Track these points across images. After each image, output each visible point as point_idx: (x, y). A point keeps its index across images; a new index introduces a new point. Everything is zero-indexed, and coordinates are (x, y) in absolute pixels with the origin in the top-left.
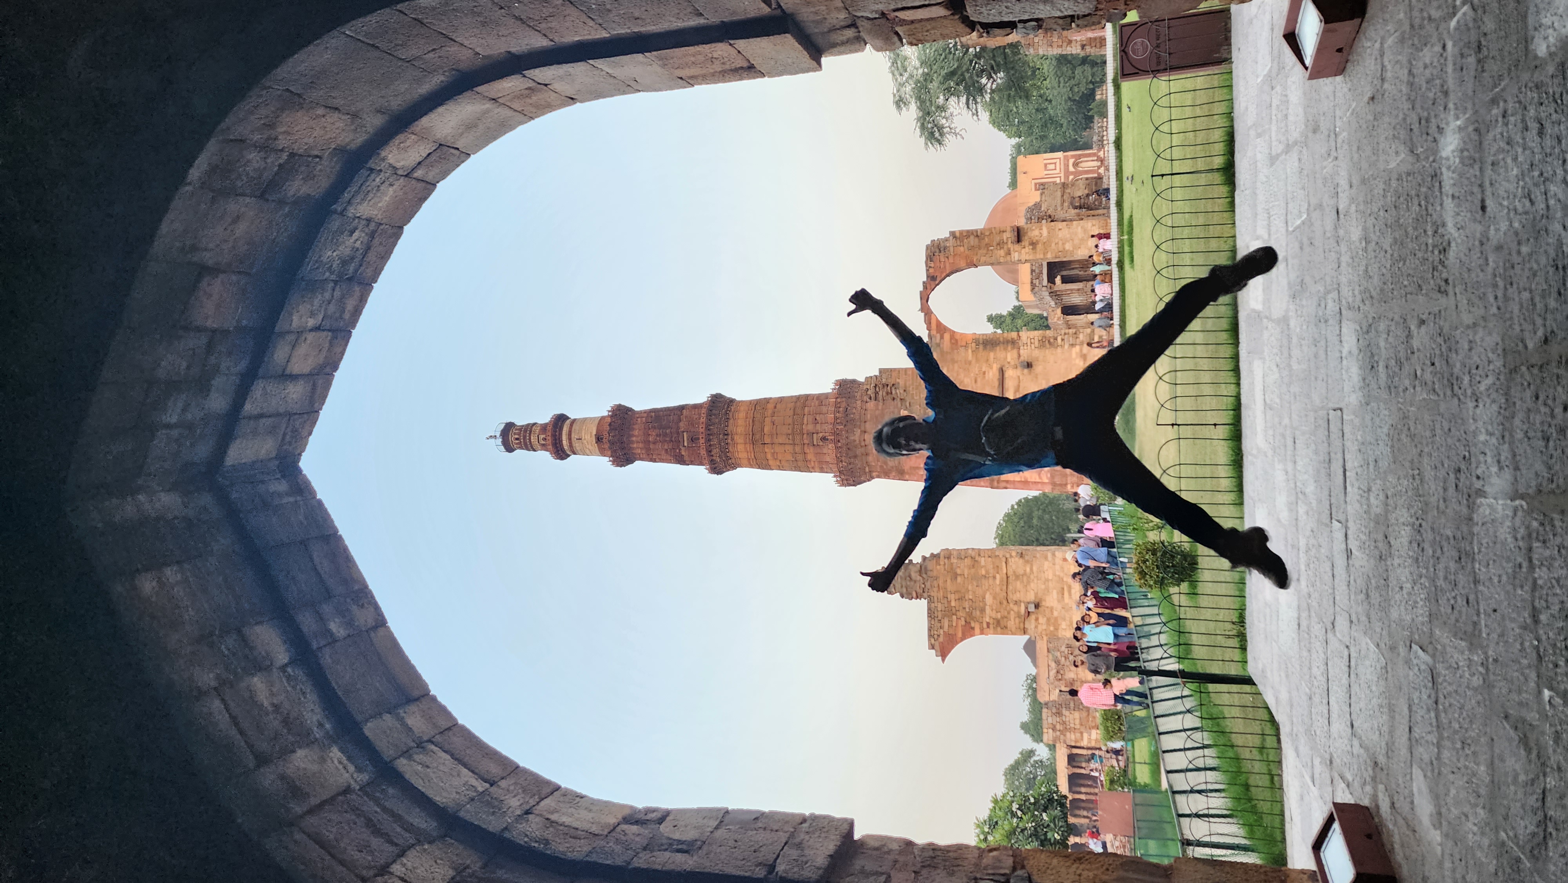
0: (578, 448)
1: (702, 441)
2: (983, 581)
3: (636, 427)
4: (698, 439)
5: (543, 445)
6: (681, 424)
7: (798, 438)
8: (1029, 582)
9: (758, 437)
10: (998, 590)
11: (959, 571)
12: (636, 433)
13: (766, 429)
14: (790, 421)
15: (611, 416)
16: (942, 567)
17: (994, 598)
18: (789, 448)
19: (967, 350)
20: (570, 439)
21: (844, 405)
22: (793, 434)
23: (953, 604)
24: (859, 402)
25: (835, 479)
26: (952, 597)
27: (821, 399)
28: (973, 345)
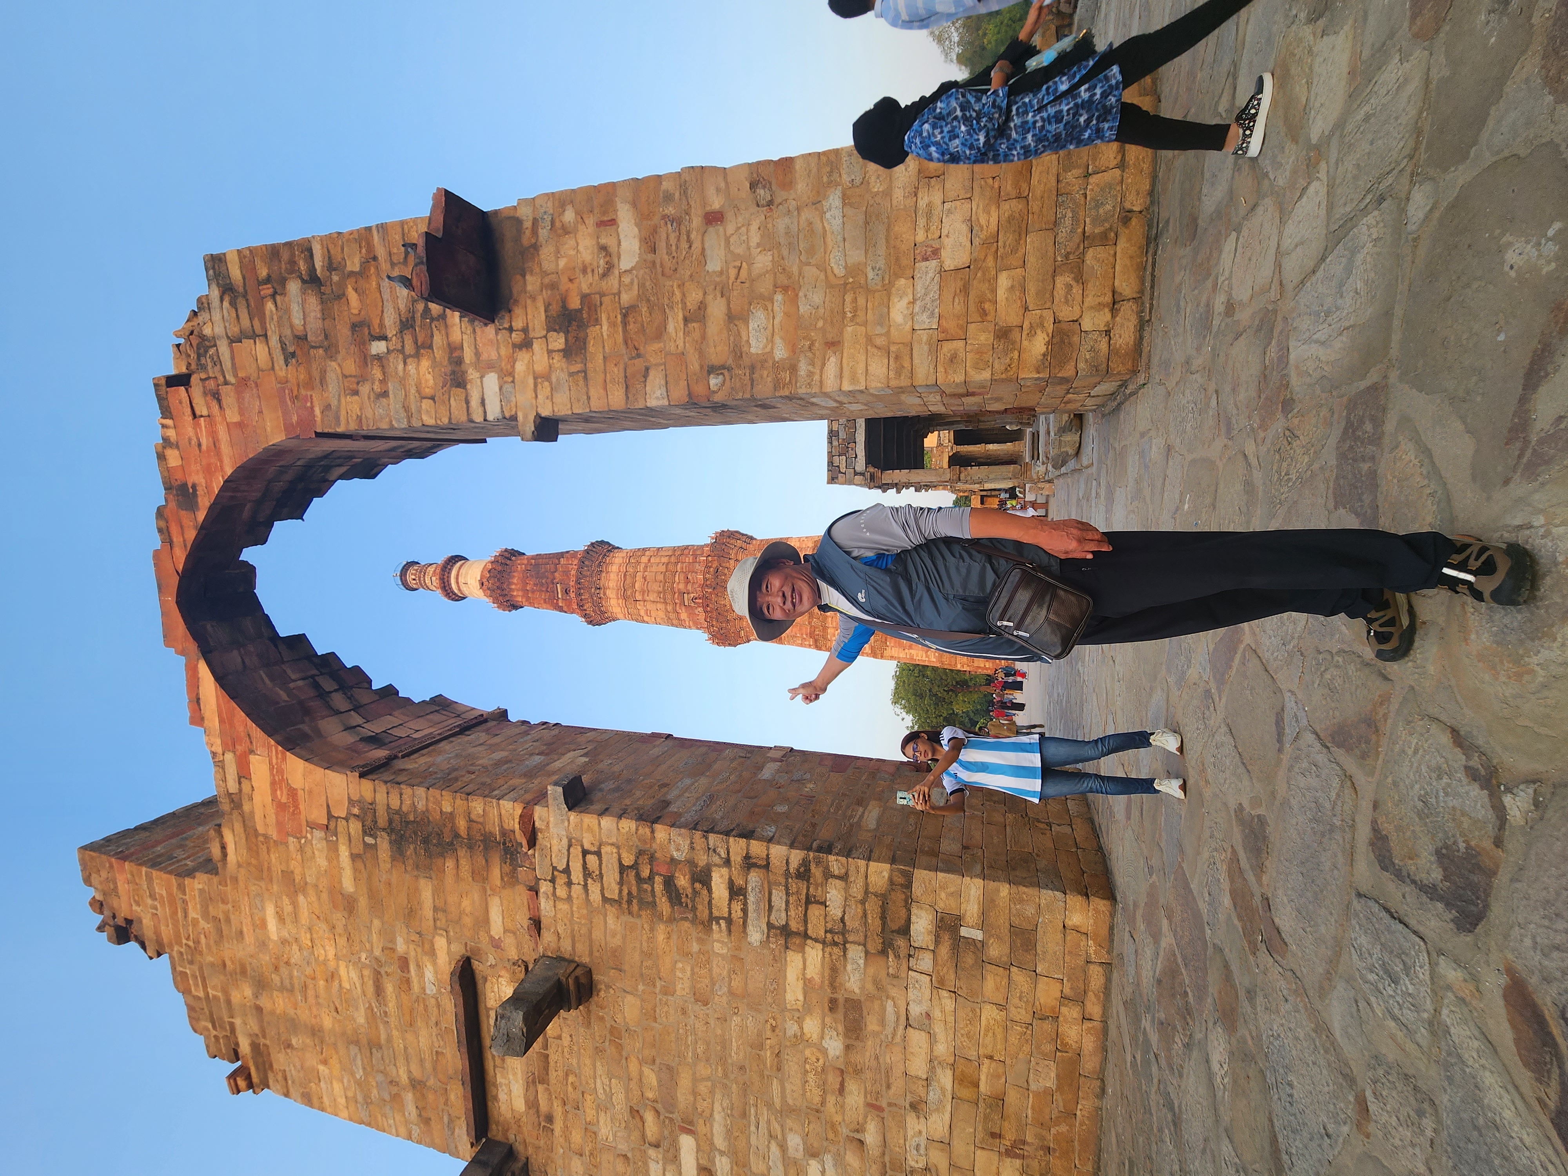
0: (466, 591)
1: (573, 595)
3: (513, 575)
5: (436, 586)
6: (557, 574)
7: (669, 596)
9: (629, 593)
12: (513, 581)
14: (660, 577)
18: (659, 606)
19: (333, 848)
20: (457, 581)
21: (715, 564)
22: (664, 592)
25: (708, 637)
27: (696, 554)
28: (355, 827)
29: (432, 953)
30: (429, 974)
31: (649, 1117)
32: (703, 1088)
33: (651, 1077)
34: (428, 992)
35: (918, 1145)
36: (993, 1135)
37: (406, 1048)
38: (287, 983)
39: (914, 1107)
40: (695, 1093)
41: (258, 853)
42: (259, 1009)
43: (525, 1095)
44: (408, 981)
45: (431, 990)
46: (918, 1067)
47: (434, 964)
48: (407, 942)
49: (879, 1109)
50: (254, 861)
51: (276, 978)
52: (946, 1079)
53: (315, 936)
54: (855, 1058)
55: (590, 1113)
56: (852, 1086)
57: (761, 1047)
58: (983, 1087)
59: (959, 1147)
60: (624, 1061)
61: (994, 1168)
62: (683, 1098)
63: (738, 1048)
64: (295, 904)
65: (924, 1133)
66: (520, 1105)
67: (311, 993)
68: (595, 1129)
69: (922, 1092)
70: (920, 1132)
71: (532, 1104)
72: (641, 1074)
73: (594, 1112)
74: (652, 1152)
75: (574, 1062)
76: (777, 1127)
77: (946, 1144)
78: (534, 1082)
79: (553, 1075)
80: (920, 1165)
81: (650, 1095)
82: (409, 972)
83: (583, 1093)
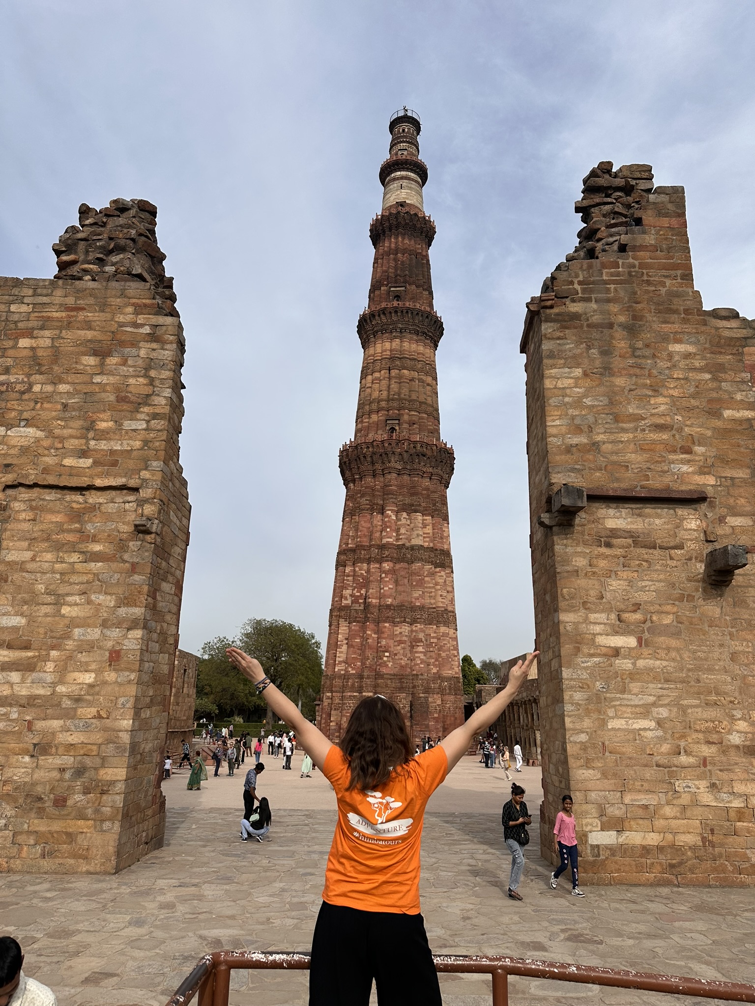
0: (392, 187)
1: (395, 303)
2: (79, 423)
3: (413, 242)
4: (398, 300)
5: (396, 154)
6: (413, 287)
7: (395, 404)
8: (58, 547)
9: (398, 363)
10: (49, 460)
11: (112, 361)
12: (407, 241)
13: (405, 372)
14: (414, 397)
15: (424, 217)
16: (130, 318)
17: (24, 450)
18: (385, 393)
20: (402, 178)
21: (429, 453)
22: (400, 400)
23: (24, 343)
24: (431, 470)
25: (348, 443)
26: (44, 340)
27: (436, 432)
29: (702, 472)
30: (685, 468)
31: (638, 616)
32: (673, 654)
33: (668, 620)
34: (672, 466)
35: (690, 787)
36: (712, 831)
37: (622, 442)
38: (638, 353)
39: (713, 785)
40: (668, 649)
41: (729, 345)
42: (611, 326)
43: (620, 529)
44: (675, 451)
45: (675, 468)
46: (739, 788)
47: (693, 473)
48: (703, 455)
49: (705, 765)
50: (723, 341)
51: (640, 344)
52: (737, 803)
53: (682, 382)
54: (732, 752)
55: (625, 575)
56: (713, 749)
57: (717, 694)
58: (738, 824)
59: (698, 811)
60: (672, 602)
61: (692, 830)
62: (662, 640)
63: (711, 679)
64: (701, 370)
65: (698, 791)
66: (611, 524)
67: (638, 371)
68: (613, 576)
69: (725, 790)
70: (698, 788)
71: (614, 533)
72: (668, 613)
73: (625, 577)
74: (613, 616)
75: (658, 567)
76: (666, 702)
77: (695, 803)
78: (632, 537)
79: (644, 551)
80: (677, 788)
81: (654, 618)
82: (682, 453)
83: (637, 571)
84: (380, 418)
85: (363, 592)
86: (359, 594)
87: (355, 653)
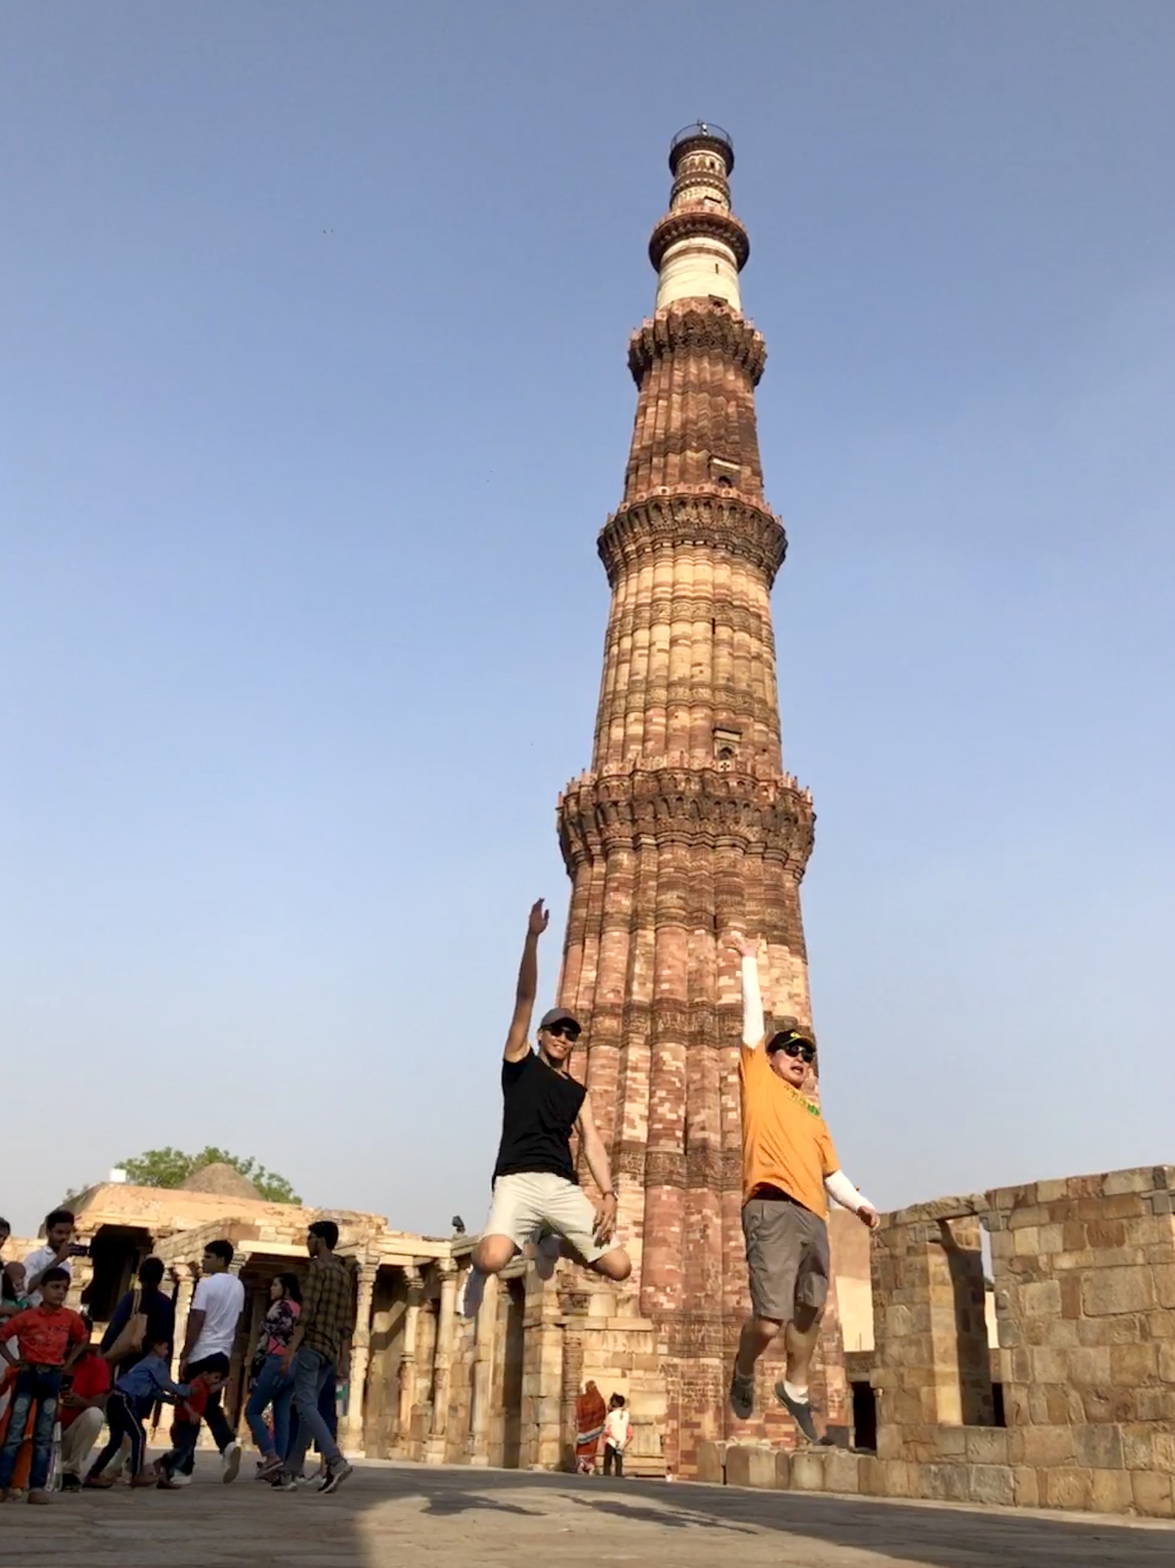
5: (701, 203)
7: (729, 700)
9: (730, 614)
13: (745, 637)
18: (705, 672)
84: (700, 723)
85: (682, 1112)
86: (673, 1117)
87: (673, 1260)
